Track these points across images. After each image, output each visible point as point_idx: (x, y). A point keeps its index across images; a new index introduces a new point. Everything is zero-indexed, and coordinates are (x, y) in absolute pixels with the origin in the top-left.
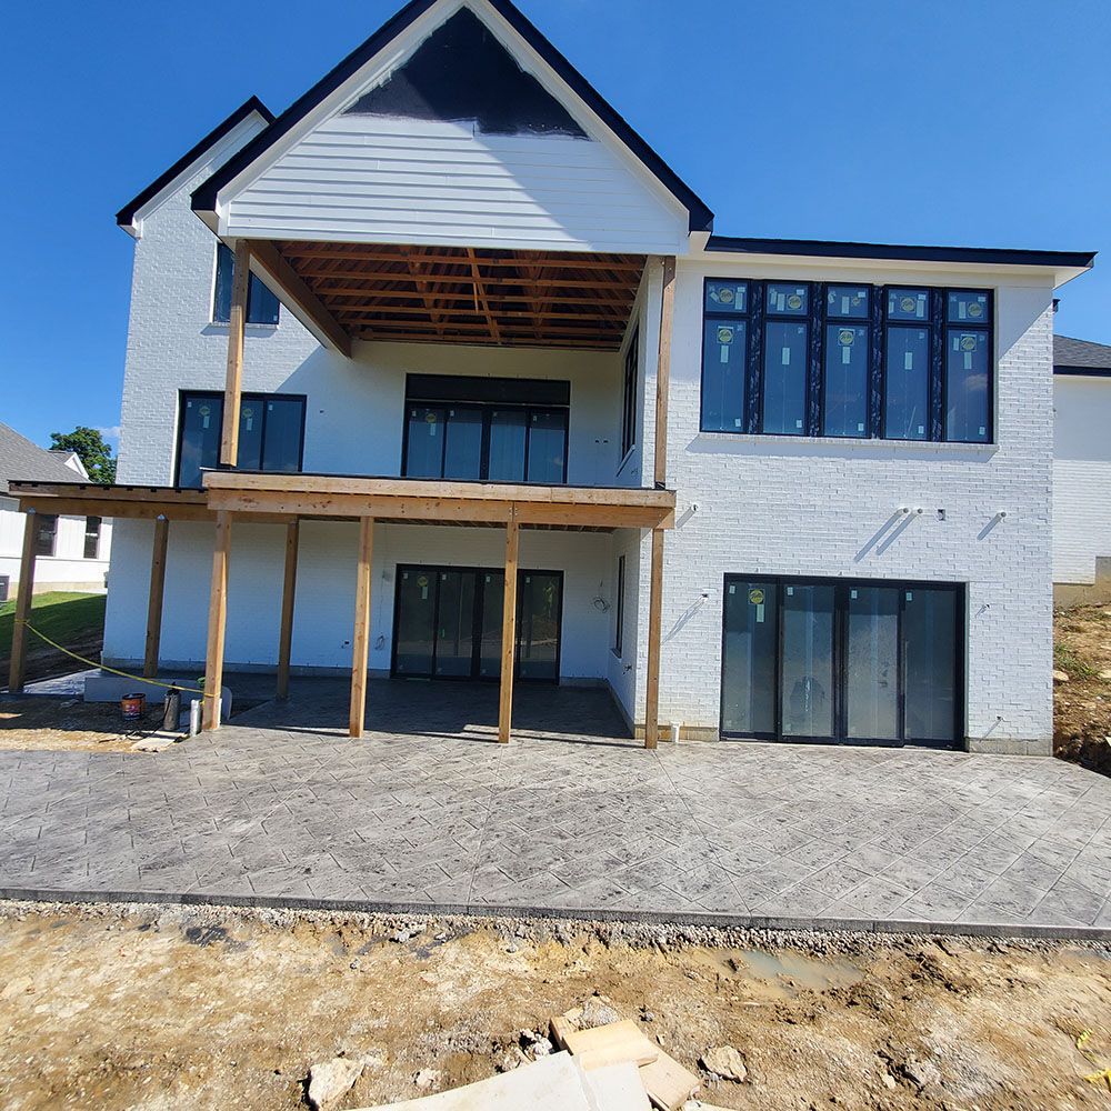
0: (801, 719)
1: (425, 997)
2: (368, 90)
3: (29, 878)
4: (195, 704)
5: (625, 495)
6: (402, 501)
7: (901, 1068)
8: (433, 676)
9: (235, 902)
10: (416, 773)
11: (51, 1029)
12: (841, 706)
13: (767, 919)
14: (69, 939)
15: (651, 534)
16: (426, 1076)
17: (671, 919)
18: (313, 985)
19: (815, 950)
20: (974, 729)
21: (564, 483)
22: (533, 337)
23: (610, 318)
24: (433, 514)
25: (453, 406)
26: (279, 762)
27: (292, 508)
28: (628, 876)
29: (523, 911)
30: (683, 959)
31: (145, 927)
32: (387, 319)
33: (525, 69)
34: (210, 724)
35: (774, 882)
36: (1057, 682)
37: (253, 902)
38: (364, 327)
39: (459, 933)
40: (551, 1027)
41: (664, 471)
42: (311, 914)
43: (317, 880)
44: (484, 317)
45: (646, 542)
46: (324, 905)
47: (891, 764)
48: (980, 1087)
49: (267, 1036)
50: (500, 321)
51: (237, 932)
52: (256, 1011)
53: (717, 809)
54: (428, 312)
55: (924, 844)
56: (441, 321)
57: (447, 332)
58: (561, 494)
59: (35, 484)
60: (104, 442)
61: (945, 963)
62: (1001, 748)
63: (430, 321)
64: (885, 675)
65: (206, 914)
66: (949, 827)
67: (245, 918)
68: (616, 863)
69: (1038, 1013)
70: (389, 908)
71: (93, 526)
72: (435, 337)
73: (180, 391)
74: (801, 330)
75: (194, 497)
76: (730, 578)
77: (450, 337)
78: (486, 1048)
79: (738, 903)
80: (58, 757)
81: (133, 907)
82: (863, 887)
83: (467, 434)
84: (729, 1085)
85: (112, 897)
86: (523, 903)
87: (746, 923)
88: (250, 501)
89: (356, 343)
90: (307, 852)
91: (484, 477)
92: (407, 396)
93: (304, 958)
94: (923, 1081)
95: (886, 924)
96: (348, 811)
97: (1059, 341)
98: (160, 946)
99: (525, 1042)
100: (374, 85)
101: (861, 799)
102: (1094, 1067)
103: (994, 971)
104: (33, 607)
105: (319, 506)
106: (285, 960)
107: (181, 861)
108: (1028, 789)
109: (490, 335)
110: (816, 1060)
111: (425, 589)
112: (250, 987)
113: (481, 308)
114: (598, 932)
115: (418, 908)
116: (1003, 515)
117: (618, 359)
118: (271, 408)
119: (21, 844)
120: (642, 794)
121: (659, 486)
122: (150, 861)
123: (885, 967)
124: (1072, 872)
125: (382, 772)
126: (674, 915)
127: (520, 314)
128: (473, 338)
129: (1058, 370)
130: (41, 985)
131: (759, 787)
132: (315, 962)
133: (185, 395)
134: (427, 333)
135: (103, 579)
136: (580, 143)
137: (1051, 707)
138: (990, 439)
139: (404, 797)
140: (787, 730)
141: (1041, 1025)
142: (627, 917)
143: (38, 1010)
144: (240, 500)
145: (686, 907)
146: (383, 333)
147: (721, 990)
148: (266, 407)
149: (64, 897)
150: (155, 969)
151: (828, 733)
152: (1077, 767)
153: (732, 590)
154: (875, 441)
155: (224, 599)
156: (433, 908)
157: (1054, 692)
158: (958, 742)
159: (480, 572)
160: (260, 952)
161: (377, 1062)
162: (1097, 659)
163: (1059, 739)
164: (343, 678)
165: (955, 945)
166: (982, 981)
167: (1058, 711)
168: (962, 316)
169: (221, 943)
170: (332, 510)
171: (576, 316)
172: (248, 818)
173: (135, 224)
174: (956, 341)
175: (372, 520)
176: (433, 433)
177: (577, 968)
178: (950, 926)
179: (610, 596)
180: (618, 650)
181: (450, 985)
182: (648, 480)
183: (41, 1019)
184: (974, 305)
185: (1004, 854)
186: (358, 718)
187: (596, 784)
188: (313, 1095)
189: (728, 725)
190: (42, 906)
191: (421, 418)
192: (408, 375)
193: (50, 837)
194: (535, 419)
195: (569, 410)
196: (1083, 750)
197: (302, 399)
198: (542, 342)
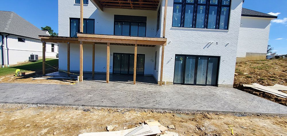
0: (188, 81)
1: (124, 119)
3: (56, 102)
4: (78, 77)
5: (157, 39)
6: (115, 40)
7: (199, 128)
8: (121, 74)
9: (91, 106)
10: (119, 88)
11: (65, 122)
12: (196, 79)
13: (180, 109)
14: (64, 110)
15: (162, 47)
16: (125, 128)
17: (163, 109)
18: (105, 117)
19: (187, 114)
20: (219, 83)
21: (145, 36)
22: (139, 7)
23: (155, 3)
24: (121, 42)
25: (124, 22)
26: (94, 86)
27: (94, 41)
28: (156, 103)
29: (139, 108)
30: (165, 115)
31: (76, 109)
32: (110, 3)
34: (81, 80)
35: (181, 105)
36: (235, 75)
37: (94, 106)
38: (105, 5)
39: (129, 111)
40: (144, 122)
41: (165, 34)
42: (104, 108)
43: (104, 103)
44: (130, 3)
45: (161, 48)
46: (106, 107)
47: (204, 88)
48: (211, 130)
49: (99, 123)
50: (133, 4)
51: (92, 110)
52: (97, 120)
53: (172, 94)
54: (118, 2)
55: (207, 100)
56: (121, 4)
57: (122, 6)
58: (145, 39)
59: (44, 36)
60: (52, 29)
61: (208, 116)
62: (224, 86)
63: (119, 4)
64: (204, 73)
65: (86, 108)
66: (212, 98)
67: (93, 108)
68: (155, 101)
69: (222, 122)
70: (117, 107)
71: (53, 45)
72: (120, 7)
73: (70, 18)
74: (193, 6)
75: (75, 39)
76: (176, 55)
77: (123, 7)
78: (134, 124)
79: (175, 107)
80: (55, 85)
81: (74, 106)
82: (196, 105)
83: (126, 27)
84: (172, 129)
85: (70, 105)
86: (139, 107)
87: (176, 110)
88: (86, 39)
89: (104, 8)
90: (102, 99)
91: (130, 35)
92: (114, 20)
93: (103, 114)
94: (202, 129)
95: (199, 110)
96: (108, 94)
97: (243, 9)
98: (79, 112)
99: (140, 123)
101: (197, 93)
102: (230, 128)
103: (216, 117)
104: (46, 61)
105: (99, 40)
106: (100, 114)
107: (81, 100)
108: (227, 92)
109: (131, 7)
110: (186, 127)
111: (119, 57)
112: (95, 117)
113: (129, 1)
114: (151, 111)
115: (121, 107)
116: (228, 43)
117: (156, 12)
118: (88, 21)
119: (53, 97)
120: (159, 92)
121: (164, 37)
122: (75, 100)
123: (198, 116)
124: (232, 104)
125: (113, 88)
126: (164, 109)
127: (137, 2)
128: (127, 8)
129: (242, 15)
130: (62, 116)
131: (180, 91)
132: (105, 114)
133: (71, 19)
134: (118, 6)
135: (56, 56)
137: (234, 79)
138: (227, 29)
139: (117, 92)
140: (185, 83)
141: (222, 123)
142: (156, 109)
143: (62, 119)
145: (166, 107)
146: (109, 6)
147: (172, 119)
149: (62, 105)
150: (79, 115)
151: (193, 83)
152: (237, 89)
153: (177, 57)
154: (205, 29)
155: (82, 58)
156: (124, 107)
157: (235, 77)
158: (216, 85)
159: (129, 54)
160: (96, 113)
161: (117, 126)
162: (244, 71)
163: (234, 85)
164: (105, 74)
165: (211, 113)
166: (214, 118)
167: (235, 80)
168: (225, 4)
169: (89, 112)
170: (102, 41)
171: (148, 3)
172: (91, 94)
174: (223, 9)
175: (109, 44)
176: (120, 27)
177: (148, 115)
178: (210, 111)
179: (154, 59)
180: (155, 69)
181: (128, 117)
182: (162, 36)
183: (63, 120)
184: (227, 2)
185: (221, 101)
186: (108, 80)
187: (151, 90)
188: (108, 129)
189: (175, 82)
190: (59, 106)
191: (117, 24)
192: (115, 15)
193: (57, 97)
194: (140, 24)
195: (146, 23)
196: (238, 86)
197: (94, 20)
198: (141, 8)
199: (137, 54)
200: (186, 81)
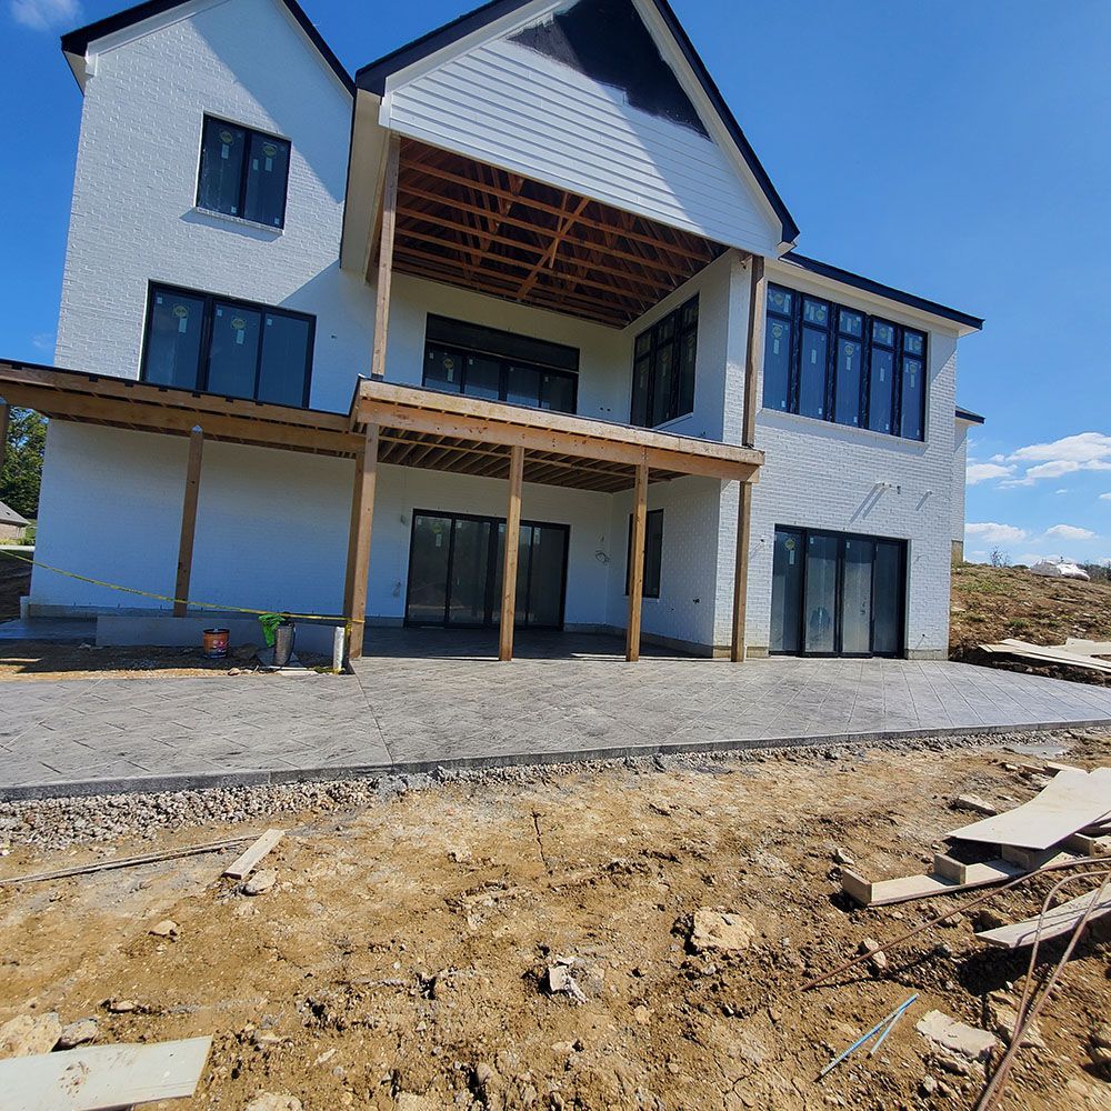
0: (816, 639)
2: (532, 25)
6: (554, 435)
8: (447, 625)
20: (912, 642)
24: (579, 451)
25: (474, 355)
27: (448, 430)
33: (664, 58)
34: (359, 652)
58: (686, 445)
62: (923, 656)
64: (863, 605)
73: (149, 281)
74: (823, 339)
76: (778, 528)
88: (405, 418)
92: (427, 337)
100: (538, 22)
105: (475, 432)
111: (439, 536)
116: (930, 493)
121: (750, 446)
133: (156, 288)
136: (703, 141)
138: (923, 438)
140: (808, 649)
144: (394, 415)
148: (263, 321)
151: (831, 650)
153: (779, 537)
154: (863, 430)
163: (952, 650)
168: (911, 348)
173: (87, 58)
174: (907, 366)
175: (523, 451)
176: (450, 378)
184: (917, 342)
191: (439, 362)
192: (430, 315)
194: (547, 379)
195: (577, 376)
196: (964, 653)
197: (311, 319)
198: (562, 307)
199: (648, 513)
200: (812, 639)
